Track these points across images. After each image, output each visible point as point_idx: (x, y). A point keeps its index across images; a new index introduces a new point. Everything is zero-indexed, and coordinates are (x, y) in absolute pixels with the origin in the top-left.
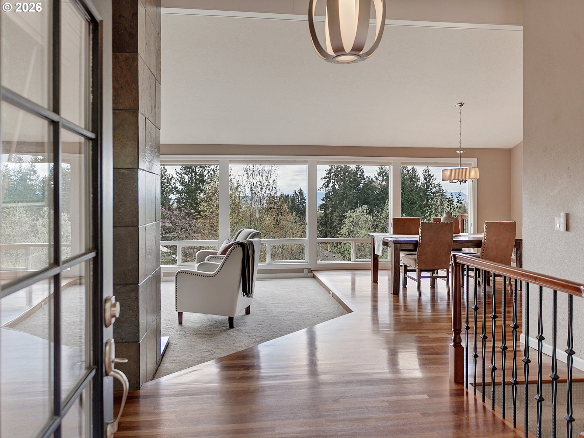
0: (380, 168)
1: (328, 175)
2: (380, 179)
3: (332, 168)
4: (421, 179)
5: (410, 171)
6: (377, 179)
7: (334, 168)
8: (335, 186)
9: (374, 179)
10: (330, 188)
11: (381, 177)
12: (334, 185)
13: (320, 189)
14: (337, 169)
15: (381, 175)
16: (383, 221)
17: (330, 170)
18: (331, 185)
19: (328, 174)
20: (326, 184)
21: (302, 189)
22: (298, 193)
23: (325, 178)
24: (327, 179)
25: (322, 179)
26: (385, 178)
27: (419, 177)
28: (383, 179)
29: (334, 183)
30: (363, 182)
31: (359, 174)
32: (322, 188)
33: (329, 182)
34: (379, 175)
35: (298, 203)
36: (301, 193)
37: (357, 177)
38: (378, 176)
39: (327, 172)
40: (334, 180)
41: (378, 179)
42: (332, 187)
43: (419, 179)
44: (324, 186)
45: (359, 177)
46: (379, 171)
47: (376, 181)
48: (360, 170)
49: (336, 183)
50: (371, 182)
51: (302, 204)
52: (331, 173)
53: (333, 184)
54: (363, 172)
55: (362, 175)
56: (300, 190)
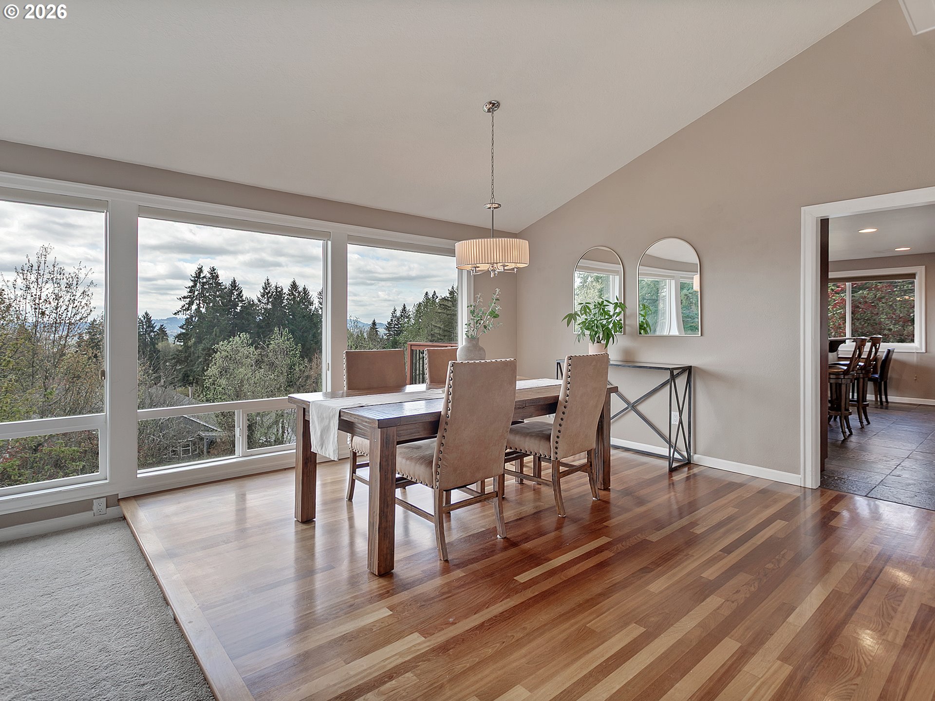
0: (263, 288)
1: (190, 294)
2: (264, 302)
3: (197, 284)
4: (314, 303)
5: (302, 293)
6: (259, 301)
7: (198, 284)
8: (201, 309)
9: (256, 301)
10: (193, 312)
11: (266, 299)
12: (199, 307)
13: (178, 312)
14: (203, 286)
15: (266, 297)
16: (271, 354)
17: (192, 286)
18: (194, 307)
19: (190, 292)
20: (187, 306)
21: (148, 312)
22: (142, 319)
23: (184, 298)
24: (188, 300)
25: (180, 298)
26: (270, 300)
27: (312, 300)
28: (268, 302)
29: (199, 304)
30: (240, 305)
31: (235, 294)
32: (181, 311)
33: (191, 304)
34: (263, 296)
35: (142, 332)
36: (147, 318)
37: (233, 298)
38: (261, 298)
39: (189, 290)
40: (199, 300)
41: (262, 301)
42: (196, 309)
43: (312, 303)
44: (184, 308)
45: (236, 298)
46: (262, 291)
47: (259, 303)
48: (237, 288)
49: (202, 306)
50: (251, 304)
51: (149, 334)
52: (195, 291)
53: (197, 307)
54: (241, 291)
55: (240, 295)
56: (146, 313)
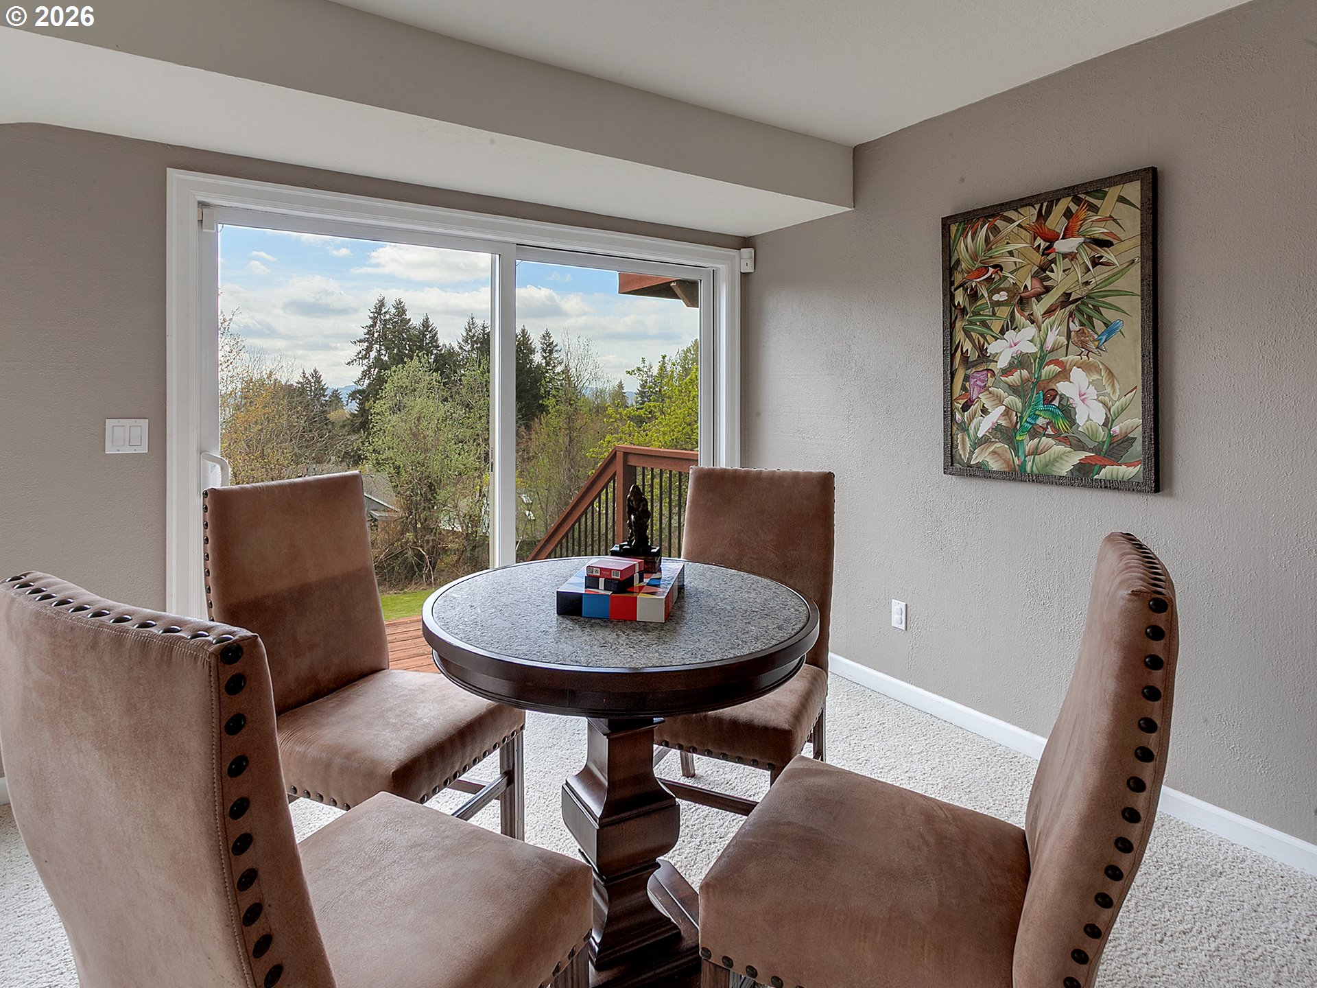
1: (367, 336)
2: (466, 349)
3: (376, 322)
6: (461, 348)
7: (379, 322)
8: (382, 357)
9: (457, 349)
10: (371, 361)
11: (470, 346)
12: (380, 355)
13: (352, 361)
14: (385, 325)
15: (469, 342)
17: (372, 326)
18: (373, 354)
19: (367, 334)
20: (364, 353)
22: (310, 377)
23: (360, 341)
24: (366, 344)
25: (355, 342)
27: (534, 347)
28: (473, 349)
29: (379, 351)
30: (435, 352)
31: (428, 337)
32: (356, 360)
33: (369, 349)
34: (466, 341)
36: (316, 377)
37: (424, 342)
38: (463, 344)
39: (366, 331)
40: (380, 345)
41: (464, 348)
42: (375, 357)
43: (534, 351)
44: (360, 356)
45: (429, 343)
47: (460, 351)
48: (430, 329)
49: (383, 352)
50: (450, 352)
52: (374, 332)
53: (376, 354)
54: (436, 334)
55: (434, 339)
56: (314, 371)
